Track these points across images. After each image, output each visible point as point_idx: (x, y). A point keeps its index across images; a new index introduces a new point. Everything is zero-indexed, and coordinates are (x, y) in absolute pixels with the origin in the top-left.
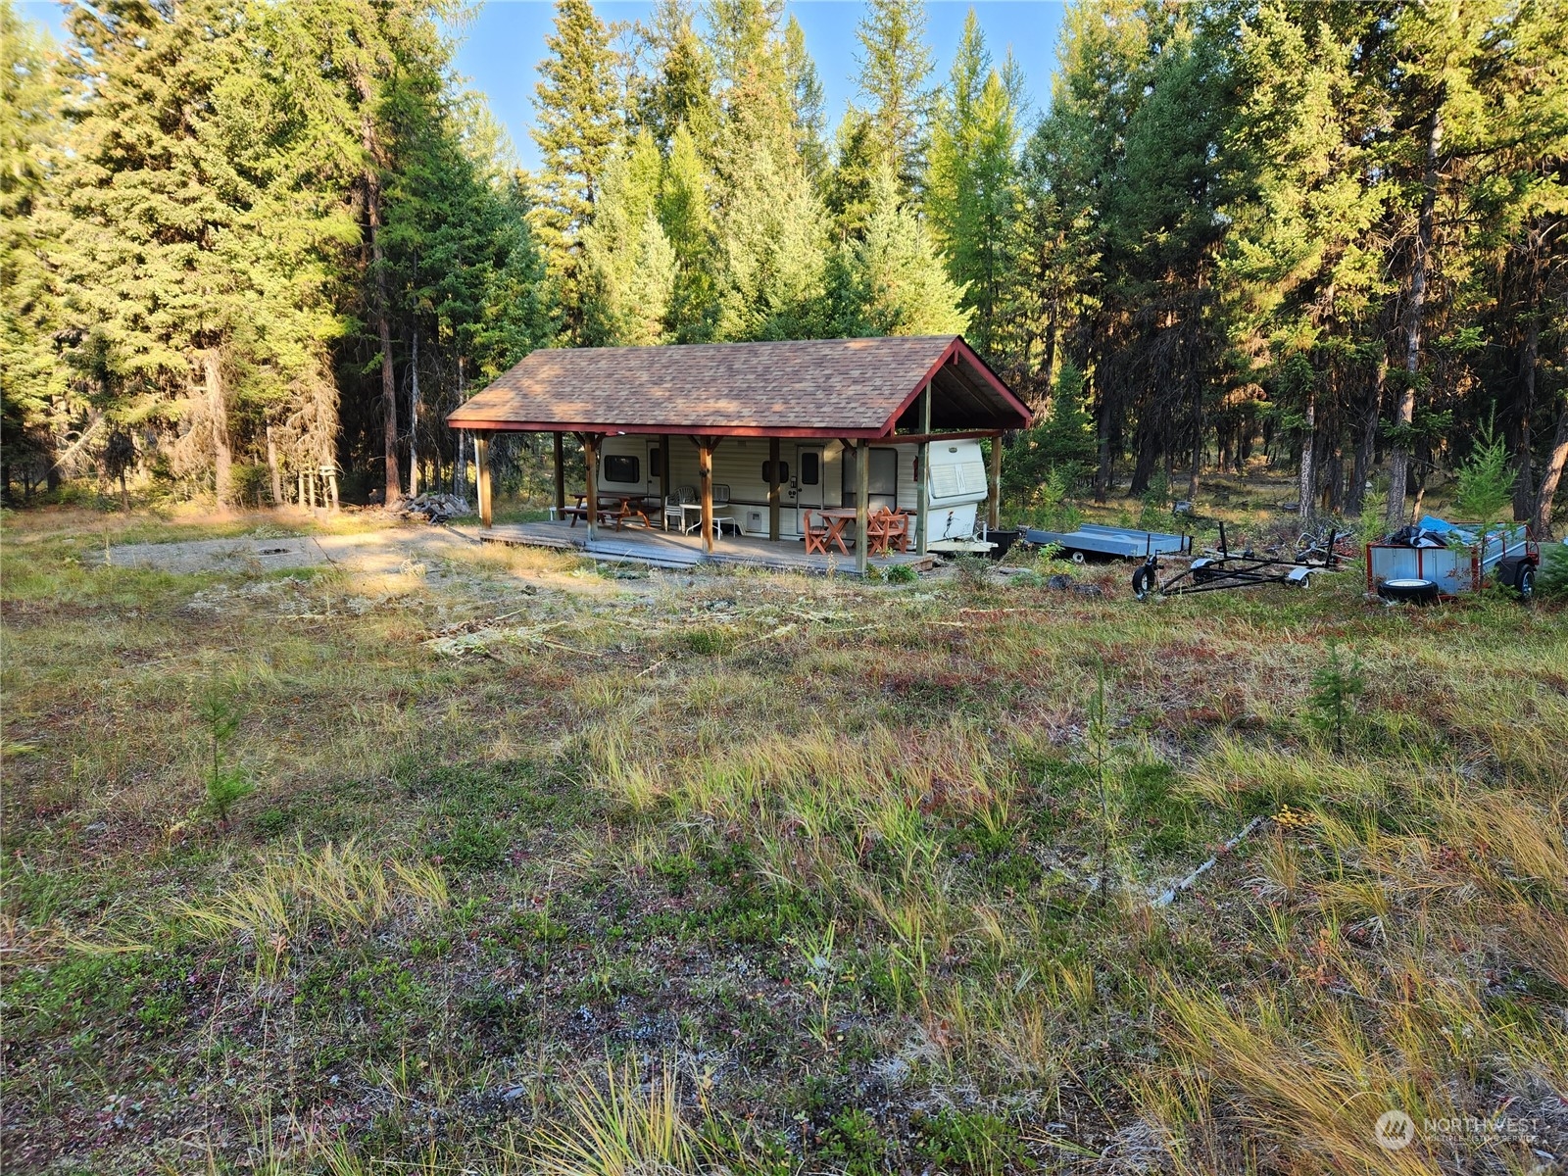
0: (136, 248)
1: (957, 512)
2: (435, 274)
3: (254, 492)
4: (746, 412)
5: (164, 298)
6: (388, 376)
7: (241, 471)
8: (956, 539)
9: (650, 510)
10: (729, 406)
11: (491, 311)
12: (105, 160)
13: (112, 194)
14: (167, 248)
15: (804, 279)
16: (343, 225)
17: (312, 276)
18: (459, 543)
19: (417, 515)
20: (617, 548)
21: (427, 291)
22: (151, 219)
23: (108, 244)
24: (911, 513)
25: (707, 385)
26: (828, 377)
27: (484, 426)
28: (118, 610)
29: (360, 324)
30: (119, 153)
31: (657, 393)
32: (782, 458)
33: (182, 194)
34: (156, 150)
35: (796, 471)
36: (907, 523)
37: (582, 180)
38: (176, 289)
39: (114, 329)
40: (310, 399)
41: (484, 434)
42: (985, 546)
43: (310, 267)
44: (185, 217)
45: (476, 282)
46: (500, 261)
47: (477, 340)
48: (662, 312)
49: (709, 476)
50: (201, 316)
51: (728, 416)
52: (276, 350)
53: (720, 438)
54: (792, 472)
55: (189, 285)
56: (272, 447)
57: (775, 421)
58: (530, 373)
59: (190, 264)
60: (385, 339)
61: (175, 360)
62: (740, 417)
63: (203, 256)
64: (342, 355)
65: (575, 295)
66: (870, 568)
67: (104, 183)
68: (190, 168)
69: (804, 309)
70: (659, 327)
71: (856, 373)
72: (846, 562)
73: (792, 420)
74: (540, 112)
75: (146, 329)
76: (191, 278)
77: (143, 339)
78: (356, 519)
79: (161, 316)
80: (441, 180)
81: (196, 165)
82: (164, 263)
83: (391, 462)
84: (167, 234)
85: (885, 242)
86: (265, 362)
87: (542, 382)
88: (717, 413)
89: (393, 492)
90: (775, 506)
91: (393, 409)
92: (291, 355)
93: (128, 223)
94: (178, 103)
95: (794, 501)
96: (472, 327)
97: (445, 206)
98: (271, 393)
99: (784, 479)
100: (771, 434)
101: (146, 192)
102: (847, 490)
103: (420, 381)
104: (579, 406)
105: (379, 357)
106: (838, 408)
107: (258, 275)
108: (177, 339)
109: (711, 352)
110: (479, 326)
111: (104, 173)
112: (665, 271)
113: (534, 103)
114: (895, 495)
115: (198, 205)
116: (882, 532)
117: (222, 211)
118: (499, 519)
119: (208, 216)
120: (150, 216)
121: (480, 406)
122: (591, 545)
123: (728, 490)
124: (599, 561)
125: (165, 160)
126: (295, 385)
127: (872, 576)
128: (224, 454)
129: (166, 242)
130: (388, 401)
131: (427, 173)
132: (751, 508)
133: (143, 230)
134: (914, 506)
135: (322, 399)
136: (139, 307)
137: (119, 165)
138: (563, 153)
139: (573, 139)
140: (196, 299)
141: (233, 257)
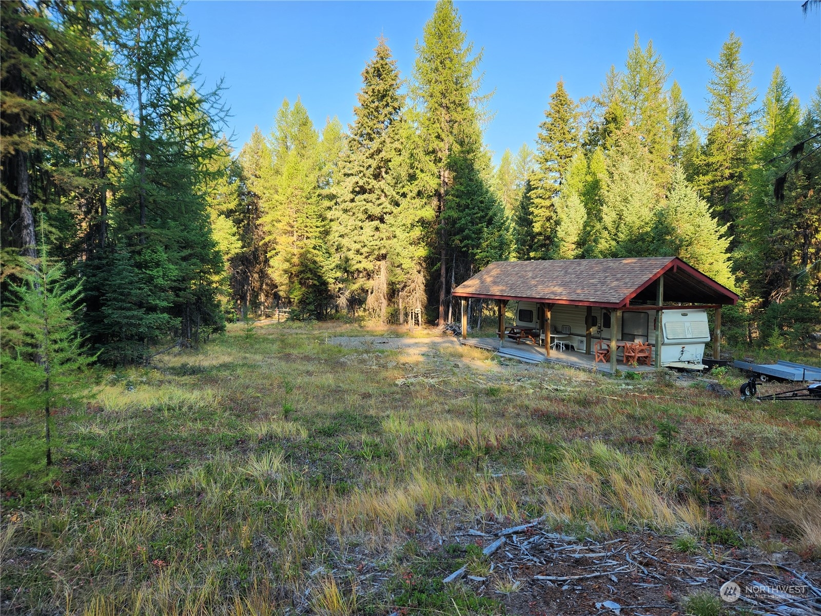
0: (360, 224)
1: (687, 347)
2: (462, 230)
3: (393, 318)
4: (564, 292)
5: (367, 243)
6: (443, 271)
7: (390, 309)
8: (689, 362)
10: (558, 290)
11: (484, 245)
12: (353, 192)
13: (354, 204)
14: (371, 223)
15: (638, 223)
16: (429, 213)
17: (417, 232)
18: (453, 345)
19: (449, 332)
20: (511, 351)
21: (458, 237)
22: (366, 213)
23: (351, 222)
24: (654, 346)
25: (553, 279)
26: (606, 277)
27: (465, 295)
28: (319, 359)
29: (433, 251)
30: (357, 189)
31: (533, 282)
32: (593, 314)
33: (378, 202)
34: (370, 187)
35: (600, 322)
36: (650, 350)
37: (558, 175)
38: (371, 239)
39: (351, 255)
40: (413, 282)
41: (466, 298)
42: (701, 367)
43: (417, 228)
44: (376, 211)
45: (480, 231)
46: (490, 222)
47: (477, 257)
48: (576, 239)
49: (549, 321)
50: (379, 248)
51: (555, 294)
52: (402, 262)
53: (554, 304)
55: (376, 237)
56: (401, 300)
57: (574, 297)
58: (488, 273)
59: (377, 229)
60: (443, 257)
61: (370, 266)
62: (560, 294)
63: (381, 226)
64: (429, 262)
65: (549, 230)
66: (617, 371)
67: (352, 201)
68: (380, 193)
70: (574, 246)
71: (619, 276)
72: (606, 367)
73: (581, 298)
74: (539, 146)
75: (361, 254)
76: (377, 234)
77: (359, 258)
78: (426, 332)
79: (366, 249)
80: (468, 190)
81: (382, 191)
82: (369, 226)
83: (441, 309)
84: (371, 218)
86: (398, 266)
87: (491, 276)
88: (553, 293)
89: (442, 322)
90: (589, 337)
91: (444, 286)
92: (407, 264)
93: (359, 215)
94: (379, 168)
95: (599, 336)
96: (475, 251)
97: (469, 201)
98: (400, 279)
99: (594, 325)
100: (572, 303)
101: (365, 203)
102: (625, 331)
103: (455, 274)
104: (500, 288)
105: (439, 264)
106: (604, 292)
107: (398, 232)
108: (371, 258)
109: (562, 264)
110: (479, 251)
111: (352, 196)
112: (579, 220)
113: (537, 142)
114: (647, 336)
115: (382, 207)
116: (633, 354)
117: (390, 208)
118: (471, 335)
119: (385, 211)
120: (365, 211)
121: (465, 287)
122: (501, 350)
123: (570, 329)
124: (502, 357)
125: (371, 191)
126: (408, 276)
127: (617, 374)
128: (385, 303)
129: (372, 221)
130: (442, 282)
131: (462, 188)
132: (580, 338)
133: (364, 217)
134: (654, 342)
135: (419, 280)
136: (358, 246)
137: (358, 193)
138: (549, 163)
139: (553, 157)
140: (378, 243)
141: (392, 225)
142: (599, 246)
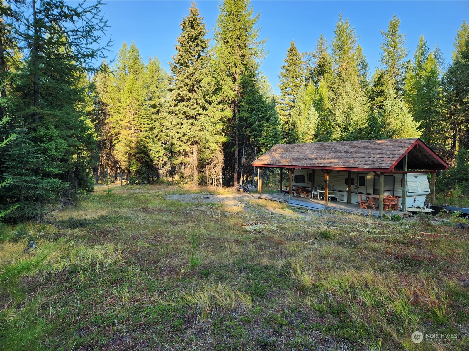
0: (181, 121)
1: (418, 198)
2: (251, 125)
3: (202, 182)
4: (340, 163)
5: (186, 133)
6: (237, 152)
7: (200, 176)
8: (417, 207)
9: (308, 192)
10: (336, 161)
11: (264, 134)
12: (176, 100)
13: (177, 108)
14: (188, 121)
15: (361, 121)
16: (229, 113)
17: (220, 126)
18: (252, 198)
19: (242, 190)
20: (297, 202)
21: (248, 129)
22: (185, 114)
23: (175, 120)
24: (400, 197)
25: (328, 154)
26: (369, 152)
27: (261, 166)
28: (170, 211)
29: (231, 138)
30: (179, 98)
31: (312, 157)
32: (352, 177)
33: (192, 107)
34: (188, 97)
35: (357, 182)
36: (398, 201)
37: (292, 97)
38: (189, 131)
39: (175, 141)
40: (217, 158)
41: (261, 168)
42: (429, 211)
43: (220, 124)
44: (192, 113)
45: (261, 126)
46: (268, 120)
47: (260, 142)
48: (314, 133)
49: (328, 182)
50: (194, 137)
51: (334, 164)
52: (210, 145)
53: (331, 170)
54: (356, 182)
55: (192, 130)
56: (207, 170)
57: (351, 166)
58: (275, 151)
59: (193, 124)
60: (237, 142)
61: (187, 148)
62: (338, 164)
63: (196, 122)
64: (226, 146)
65: (287, 129)
66: (384, 215)
67: (176, 106)
68: (195, 101)
69: (360, 130)
70: (312, 137)
71: (380, 151)
72: (376, 213)
73: (356, 165)
74: (281, 79)
75: (182, 141)
76: (193, 128)
77: (180, 143)
78: (226, 190)
79: (185, 137)
80: (254, 100)
81: (196, 100)
82: (187, 124)
83: (236, 175)
84: (188, 117)
85: (390, 109)
86: (207, 148)
87: (278, 153)
88: (331, 163)
89: (236, 183)
90: (349, 192)
91: (237, 161)
92: (214, 147)
93: (180, 115)
94: (193, 85)
95: (356, 191)
96: (259, 139)
97: (255, 107)
98: (208, 157)
99: (353, 184)
100: (349, 170)
101: (184, 107)
102: (375, 188)
103: (245, 153)
104: (288, 160)
105: (235, 147)
107: (208, 127)
108: (188, 143)
110: (261, 138)
111: (176, 103)
112: (315, 121)
113: (280, 77)
114: (393, 191)
115: (196, 110)
116: (389, 203)
117: (201, 111)
118: (264, 192)
119: (198, 112)
120: (185, 113)
121: (260, 160)
122: (290, 201)
123: (333, 187)
124: (292, 206)
125: (189, 100)
126: (214, 155)
127: (385, 218)
128: (196, 172)
129: (188, 119)
130: (236, 159)
131: (251, 98)
132: (341, 193)
133: (183, 116)
134: (401, 195)
135: (220, 157)
136: (180, 135)
137: (179, 101)
138: (287, 90)
139: (289, 86)
140: (193, 133)
141: (202, 122)
142: (334, 136)
